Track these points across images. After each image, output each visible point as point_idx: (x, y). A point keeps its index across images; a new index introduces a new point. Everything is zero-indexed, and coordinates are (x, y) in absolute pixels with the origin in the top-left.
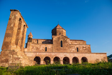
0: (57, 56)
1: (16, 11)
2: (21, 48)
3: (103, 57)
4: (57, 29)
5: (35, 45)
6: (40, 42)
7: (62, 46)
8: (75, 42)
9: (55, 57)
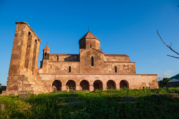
0: (85, 79)
1: (24, 23)
2: (33, 71)
3: (152, 79)
4: (87, 39)
5: (54, 63)
6: (62, 58)
7: (93, 65)
8: (113, 57)
9: (82, 80)
